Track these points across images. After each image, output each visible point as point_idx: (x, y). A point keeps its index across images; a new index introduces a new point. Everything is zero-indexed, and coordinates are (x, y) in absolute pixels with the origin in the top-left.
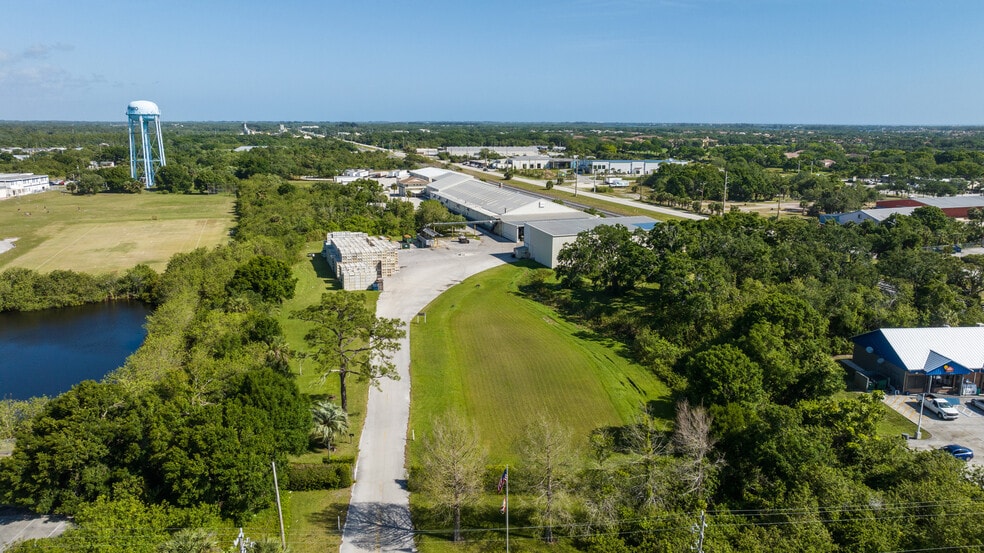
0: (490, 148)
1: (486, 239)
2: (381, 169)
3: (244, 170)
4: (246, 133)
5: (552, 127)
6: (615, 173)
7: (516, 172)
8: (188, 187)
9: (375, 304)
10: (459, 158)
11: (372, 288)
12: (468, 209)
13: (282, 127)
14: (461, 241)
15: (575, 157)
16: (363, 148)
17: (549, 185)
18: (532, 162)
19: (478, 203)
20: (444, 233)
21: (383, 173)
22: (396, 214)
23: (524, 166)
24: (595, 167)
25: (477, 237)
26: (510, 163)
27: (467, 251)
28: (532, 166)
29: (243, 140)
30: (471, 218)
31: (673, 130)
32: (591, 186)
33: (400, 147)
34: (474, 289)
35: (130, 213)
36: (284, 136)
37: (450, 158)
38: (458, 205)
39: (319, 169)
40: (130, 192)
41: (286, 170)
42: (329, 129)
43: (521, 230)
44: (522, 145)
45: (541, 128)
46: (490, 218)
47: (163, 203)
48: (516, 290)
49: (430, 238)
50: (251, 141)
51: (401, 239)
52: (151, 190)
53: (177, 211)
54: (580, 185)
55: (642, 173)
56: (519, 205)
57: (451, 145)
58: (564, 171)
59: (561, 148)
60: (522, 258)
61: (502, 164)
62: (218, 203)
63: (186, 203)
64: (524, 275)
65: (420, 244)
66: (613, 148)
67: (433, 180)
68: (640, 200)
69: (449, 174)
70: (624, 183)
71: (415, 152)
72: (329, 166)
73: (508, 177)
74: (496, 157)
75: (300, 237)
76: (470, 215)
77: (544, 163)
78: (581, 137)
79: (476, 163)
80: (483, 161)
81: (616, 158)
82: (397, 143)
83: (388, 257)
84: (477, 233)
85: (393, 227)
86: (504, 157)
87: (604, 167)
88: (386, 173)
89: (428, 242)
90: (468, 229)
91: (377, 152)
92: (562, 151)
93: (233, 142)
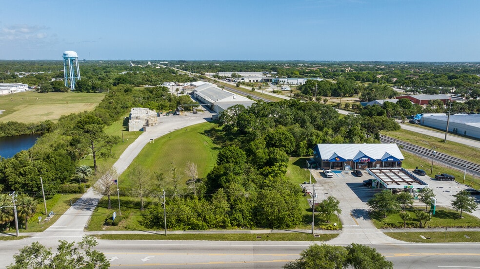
1: (207, 112)
3: (117, 82)
4: (131, 65)
8: (90, 90)
14: (194, 113)
20: (187, 109)
25: (204, 112)
29: (126, 69)
40: (63, 92)
41: (136, 82)
46: (210, 103)
51: (168, 112)
52: (73, 91)
53: (79, 100)
56: (225, 97)
62: (99, 96)
63: (84, 97)
65: (175, 114)
84: (203, 109)
85: (166, 107)
89: (178, 113)
90: (200, 107)
93: (121, 70)
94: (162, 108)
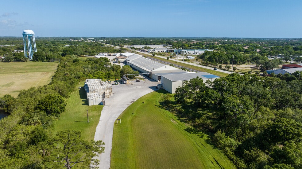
0: (147, 45)
1: (147, 80)
2: (111, 52)
3: (64, 53)
4: (70, 40)
5: (166, 39)
6: (189, 54)
7: (156, 54)
8: (44, 59)
9: (100, 112)
10: (137, 49)
11: (100, 104)
12: (140, 68)
13: (82, 38)
14: (137, 81)
15: (175, 48)
16: (106, 45)
17: (168, 58)
18: (162, 50)
19: (143, 66)
20: (131, 78)
21: (112, 54)
22: (113, 70)
23: (159, 51)
24: (182, 52)
25: (143, 79)
26: (154, 50)
27: (139, 85)
28: (161, 51)
29: (68, 43)
30: (141, 72)
31: (204, 40)
32: (182, 58)
33: (119, 45)
34: (142, 104)
35: (19, 69)
36: (82, 41)
37: (134, 49)
38: (137, 67)
39: (90, 53)
40: (23, 61)
41: (79, 53)
42: (96, 39)
43: (160, 77)
44: (158, 44)
45: (163, 39)
46: (148, 72)
47: (33, 65)
48: (158, 104)
49: (126, 81)
50: (71, 43)
51: (115, 80)
52: (31, 60)
53: (36, 69)
54: (179, 58)
55: (198, 54)
56: (158, 67)
57: (135, 45)
58: (172, 53)
59: (170, 45)
60: (160, 89)
61: (151, 51)
62: (52, 65)
63: (41, 66)
64: (161, 97)
65: (122, 83)
66: (187, 45)
67: (128, 57)
68: (200, 64)
69: (134, 55)
70: (193, 58)
71: (123, 47)
72: (94, 52)
73: (154, 56)
74: (150, 48)
75: (76, 80)
76: (141, 70)
77: (165, 50)
78: (176, 42)
79: (143, 51)
80: (145, 50)
81: (188, 49)
82: (117, 44)
83: (108, 90)
84: (143, 77)
85: (112, 76)
86: (152, 49)
87: (185, 52)
88: (113, 54)
89: (125, 82)
90: (140, 76)
91: (111, 47)
92: (171, 46)
93: (64, 43)
94: (109, 77)
